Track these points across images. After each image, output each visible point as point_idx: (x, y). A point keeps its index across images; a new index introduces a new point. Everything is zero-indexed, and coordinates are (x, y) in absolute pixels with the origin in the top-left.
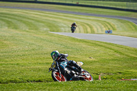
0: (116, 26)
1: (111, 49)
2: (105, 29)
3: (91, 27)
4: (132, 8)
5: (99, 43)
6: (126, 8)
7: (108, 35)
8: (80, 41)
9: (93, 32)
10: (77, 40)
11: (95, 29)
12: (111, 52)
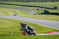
0: (18, 12)
1: (16, 22)
2: (13, 14)
3: (7, 13)
4: (25, 5)
5: (11, 20)
6: (22, 5)
7: (15, 16)
8: (3, 19)
9: (8, 15)
10: (2, 18)
11: (9, 14)
12: (16, 24)
